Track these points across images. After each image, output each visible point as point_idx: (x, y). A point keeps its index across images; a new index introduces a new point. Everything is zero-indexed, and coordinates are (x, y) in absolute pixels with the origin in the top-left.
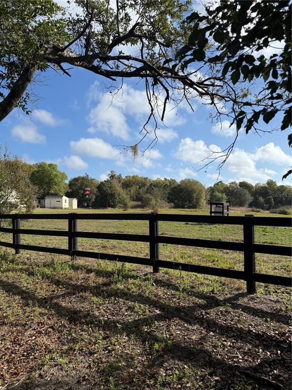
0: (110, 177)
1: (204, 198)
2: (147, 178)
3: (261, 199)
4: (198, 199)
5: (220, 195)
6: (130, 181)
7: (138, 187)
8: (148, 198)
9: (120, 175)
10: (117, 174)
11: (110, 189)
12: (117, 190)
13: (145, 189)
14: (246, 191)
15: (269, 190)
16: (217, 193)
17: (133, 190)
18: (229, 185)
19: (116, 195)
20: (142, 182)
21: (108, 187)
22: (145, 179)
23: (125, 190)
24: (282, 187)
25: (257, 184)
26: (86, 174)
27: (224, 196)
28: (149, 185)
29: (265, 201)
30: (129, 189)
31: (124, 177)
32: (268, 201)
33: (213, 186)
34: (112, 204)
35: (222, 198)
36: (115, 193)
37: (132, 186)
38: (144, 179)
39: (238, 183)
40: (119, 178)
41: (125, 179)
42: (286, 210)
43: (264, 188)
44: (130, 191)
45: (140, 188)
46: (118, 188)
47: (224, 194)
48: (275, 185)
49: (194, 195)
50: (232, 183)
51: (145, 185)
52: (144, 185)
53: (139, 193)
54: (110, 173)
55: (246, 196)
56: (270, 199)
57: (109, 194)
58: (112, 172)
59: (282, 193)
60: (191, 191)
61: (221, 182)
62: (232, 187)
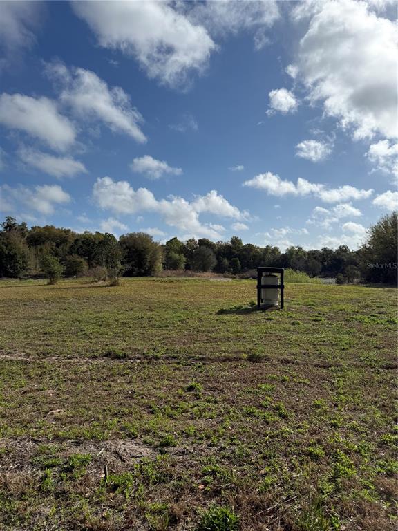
0: (6, 228)
1: (160, 261)
2: (69, 230)
3: (226, 262)
5: (177, 256)
6: (40, 235)
7: (54, 244)
8: (74, 262)
9: (24, 224)
10: (18, 223)
11: (7, 246)
12: (19, 249)
13: (67, 248)
14: (210, 252)
15: (234, 250)
16: (173, 253)
17: (46, 248)
18: (185, 243)
19: (19, 256)
20: (60, 237)
21: (4, 243)
22: (67, 232)
23: (33, 249)
24: (250, 246)
25: (219, 242)
27: (183, 258)
28: (72, 241)
29: (230, 264)
30: (39, 247)
31: (30, 229)
32: (233, 264)
33: (165, 244)
34: (12, 271)
35: (180, 260)
36: (16, 254)
37: (43, 242)
38: (65, 231)
39: (197, 241)
40: (23, 229)
41: (31, 231)
43: (227, 247)
44: (41, 250)
45: (58, 245)
46: (22, 246)
47: (182, 256)
48: (241, 243)
50: (190, 240)
51: (67, 241)
52: (64, 241)
54: (6, 221)
55: (211, 257)
56: (236, 261)
57: (6, 255)
58: (8, 219)
59: (249, 253)
60: (142, 251)
61: (175, 239)
62: (191, 246)
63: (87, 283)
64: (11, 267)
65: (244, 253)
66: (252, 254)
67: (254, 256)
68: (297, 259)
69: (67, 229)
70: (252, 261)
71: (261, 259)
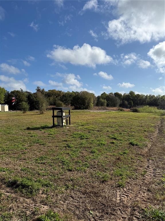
0: (37, 91)
1: (93, 102)
2: (61, 91)
3: (126, 102)
4: (89, 103)
5: (103, 100)
7: (55, 97)
9: (44, 89)
10: (41, 89)
11: (36, 98)
14: (117, 98)
15: (131, 97)
16: (101, 99)
17: (52, 98)
18: (109, 95)
20: (58, 94)
21: (34, 97)
22: (60, 92)
23: (46, 99)
24: (138, 95)
25: (125, 94)
26: (21, 89)
27: (106, 101)
28: (62, 95)
29: (128, 103)
31: (46, 91)
32: (130, 103)
33: (100, 95)
34: (37, 107)
35: (104, 102)
36: (39, 101)
37: (51, 96)
39: (114, 93)
40: (43, 91)
42: (137, 109)
43: (128, 96)
44: (49, 99)
46: (41, 96)
47: (105, 100)
48: (134, 94)
49: (86, 101)
50: (111, 93)
53: (55, 101)
54: (37, 88)
55: (117, 100)
56: (131, 102)
57: (35, 101)
58: (38, 87)
59: (138, 98)
60: (84, 99)
61: (104, 93)
62: (111, 96)
63: (37, 113)
64: (37, 106)
65: (136, 98)
66: (139, 98)
67: (140, 99)
68: (162, 100)
69: (60, 91)
70: (139, 102)
71: (143, 101)
